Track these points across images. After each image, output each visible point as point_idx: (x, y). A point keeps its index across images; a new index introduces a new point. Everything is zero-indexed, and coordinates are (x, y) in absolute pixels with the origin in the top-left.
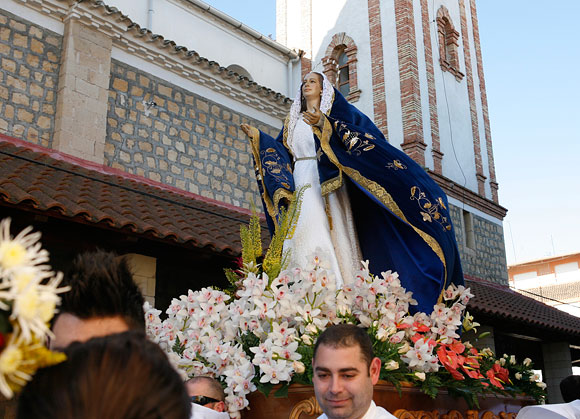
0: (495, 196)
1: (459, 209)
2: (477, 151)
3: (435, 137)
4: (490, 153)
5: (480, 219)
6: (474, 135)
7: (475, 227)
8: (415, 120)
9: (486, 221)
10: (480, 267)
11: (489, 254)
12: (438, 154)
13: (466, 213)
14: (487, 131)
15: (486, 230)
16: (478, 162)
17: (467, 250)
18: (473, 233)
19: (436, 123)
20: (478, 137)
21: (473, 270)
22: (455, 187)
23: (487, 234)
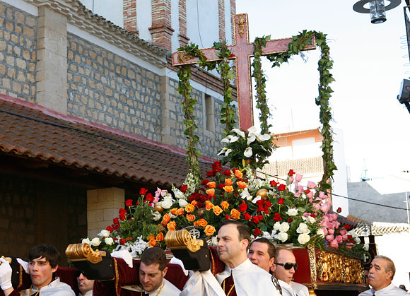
1: (201, 93)
3: (182, 21)
6: (220, 19)
7: (216, 110)
8: (164, 5)
12: (184, 40)
13: (207, 97)
17: (206, 133)
18: (213, 117)
19: (184, 7)
20: (224, 22)
21: (211, 151)
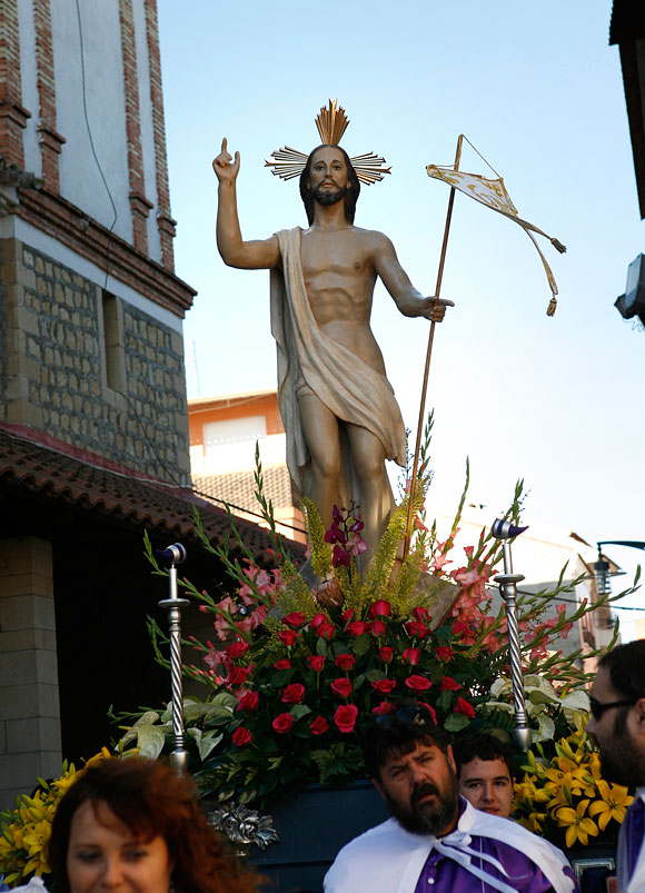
0: (168, 255)
1: (93, 286)
2: (132, 131)
3: (45, 92)
4: (159, 139)
5: (137, 315)
6: (127, 89)
7: (127, 335)
9: (151, 321)
10: (134, 439)
11: (153, 404)
12: (52, 141)
13: (108, 297)
14: (155, 77)
15: (149, 344)
16: (134, 162)
17: (108, 395)
18: (121, 351)
19: (48, 53)
20: (136, 95)
21: (120, 446)
22: (90, 231)
23: (150, 354)
